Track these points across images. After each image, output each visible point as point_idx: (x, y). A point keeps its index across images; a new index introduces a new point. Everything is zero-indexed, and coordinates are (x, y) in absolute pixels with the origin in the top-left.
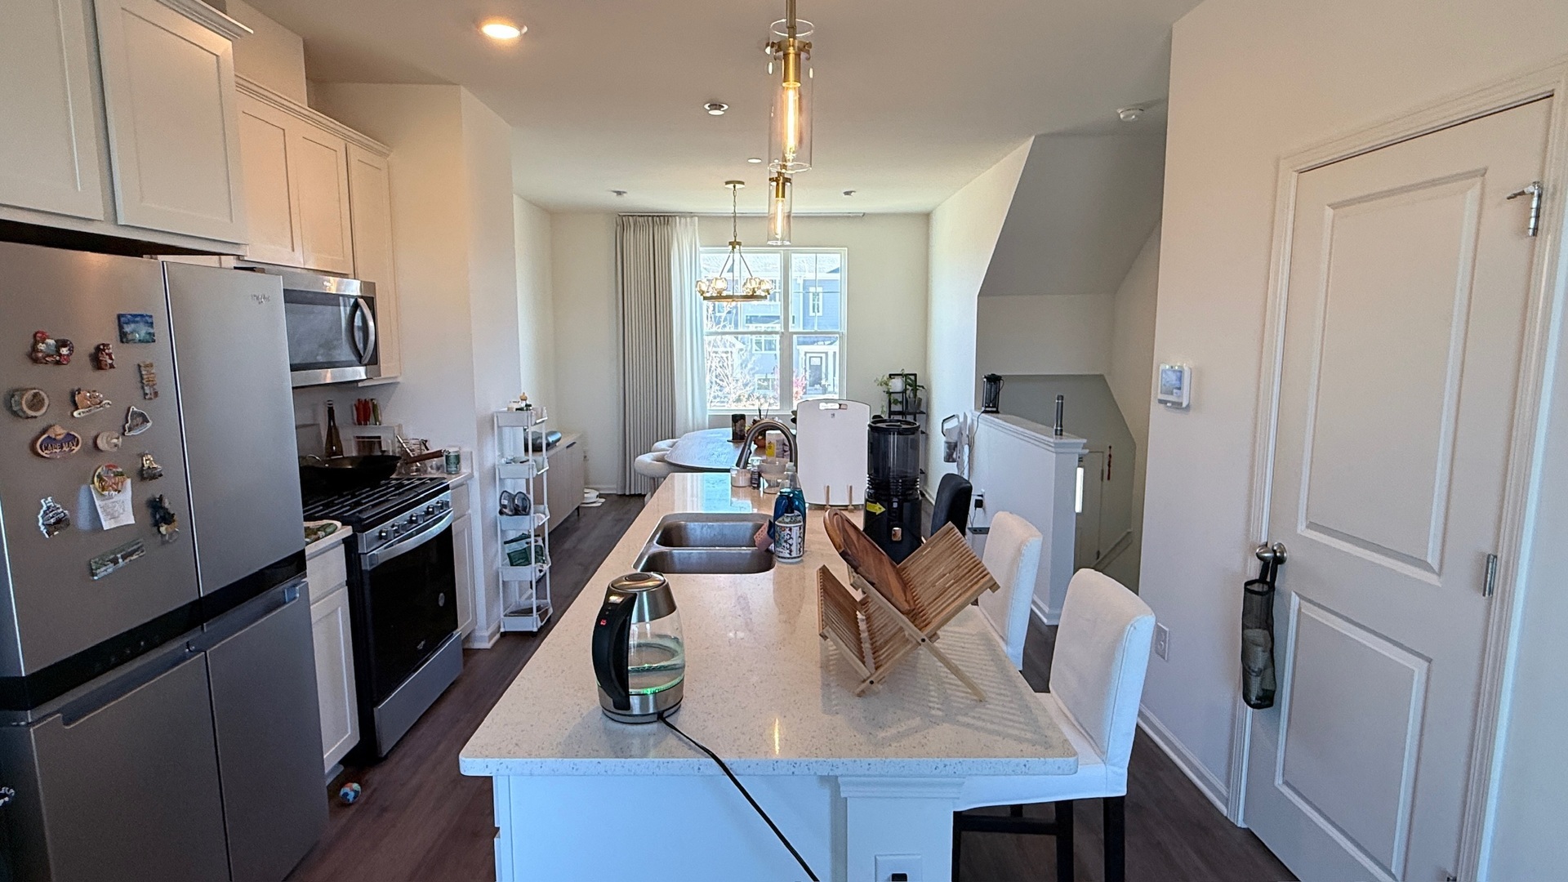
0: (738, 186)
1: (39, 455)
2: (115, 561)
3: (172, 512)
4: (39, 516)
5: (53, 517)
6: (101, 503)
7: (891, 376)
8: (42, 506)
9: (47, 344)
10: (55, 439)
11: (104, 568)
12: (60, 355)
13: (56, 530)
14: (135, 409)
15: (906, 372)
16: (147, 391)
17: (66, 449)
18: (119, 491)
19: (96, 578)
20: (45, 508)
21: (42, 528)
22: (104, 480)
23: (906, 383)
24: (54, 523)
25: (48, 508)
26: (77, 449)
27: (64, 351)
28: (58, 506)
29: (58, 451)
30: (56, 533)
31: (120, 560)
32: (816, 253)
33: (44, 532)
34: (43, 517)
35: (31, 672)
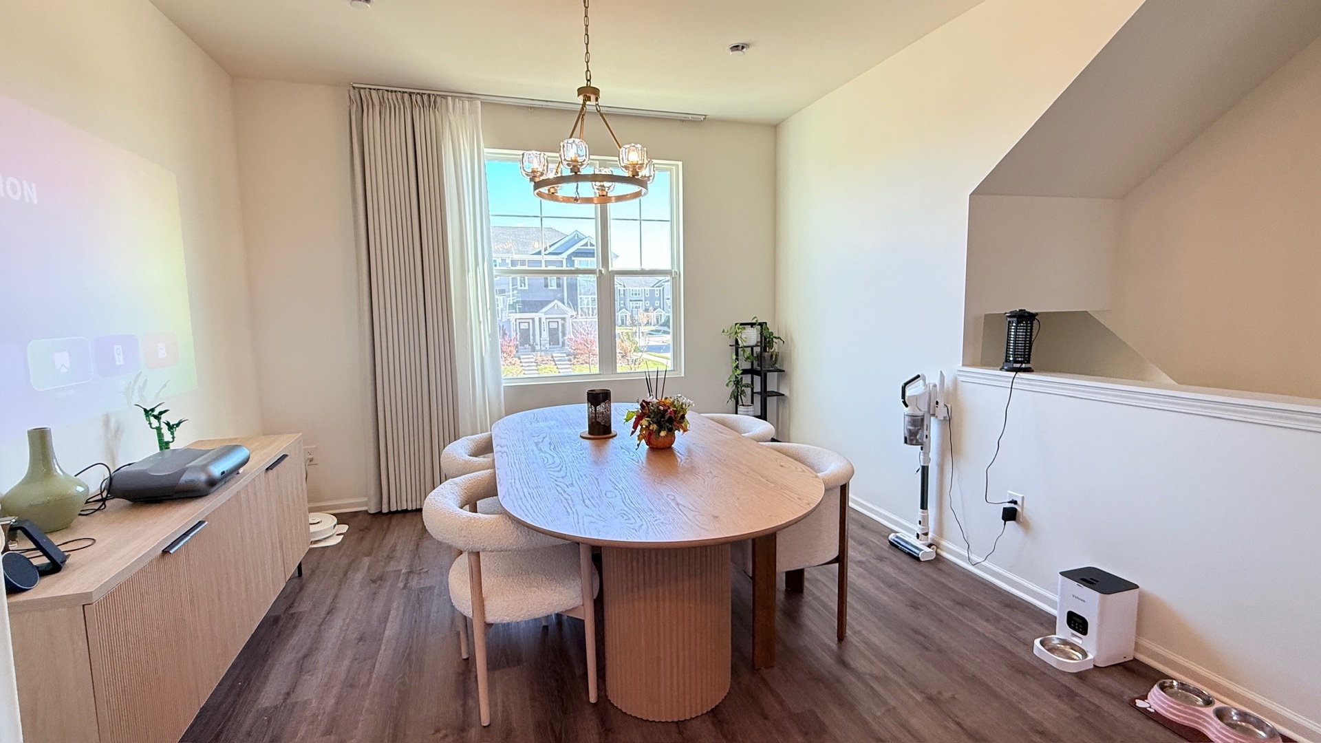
7: (741, 325)
15: (758, 322)
23: (761, 335)
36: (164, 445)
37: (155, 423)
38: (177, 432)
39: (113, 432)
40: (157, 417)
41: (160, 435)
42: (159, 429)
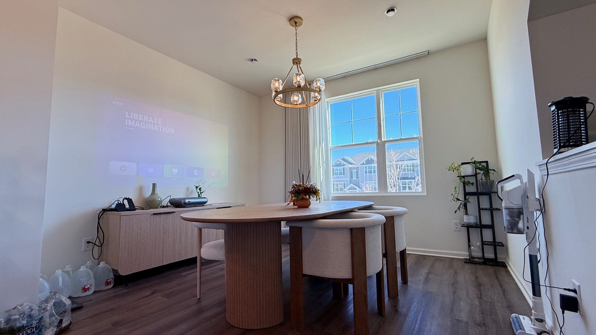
7: (463, 164)
15: (475, 161)
37: (198, 191)
41: (199, 195)
42: (199, 193)
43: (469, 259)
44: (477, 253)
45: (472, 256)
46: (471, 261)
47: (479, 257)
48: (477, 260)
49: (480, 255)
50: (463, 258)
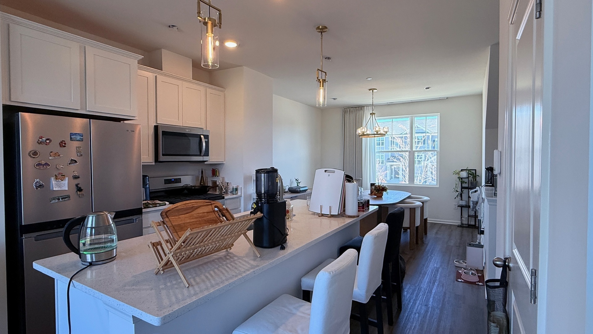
0: (374, 91)
1: (35, 167)
2: (59, 199)
3: (82, 188)
4: (34, 184)
5: (38, 184)
6: (55, 182)
7: (462, 170)
8: (35, 181)
9: (42, 139)
10: (41, 164)
11: (54, 201)
12: (47, 142)
13: (39, 188)
14: (72, 158)
15: (469, 169)
16: (78, 154)
17: (45, 167)
18: (62, 180)
19: (51, 203)
20: (36, 182)
21: (34, 187)
22: (57, 176)
23: (469, 174)
24: (38, 186)
25: (37, 182)
26: (49, 167)
27: (48, 141)
28: (40, 181)
29: (42, 167)
30: (39, 189)
31: (61, 199)
32: (426, 116)
33: (35, 188)
34: (35, 184)
35: (25, 224)
36: (298, 185)
37: (297, 182)
38: (300, 183)
39: (292, 182)
40: (297, 181)
41: (297, 184)
42: (297, 183)
43: (461, 225)
44: (465, 222)
45: (463, 223)
46: (462, 226)
47: (466, 224)
48: (464, 225)
49: (466, 223)
50: (457, 224)
